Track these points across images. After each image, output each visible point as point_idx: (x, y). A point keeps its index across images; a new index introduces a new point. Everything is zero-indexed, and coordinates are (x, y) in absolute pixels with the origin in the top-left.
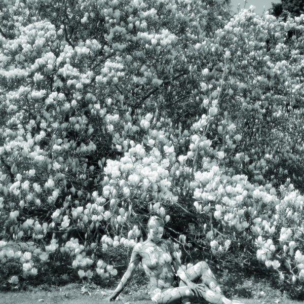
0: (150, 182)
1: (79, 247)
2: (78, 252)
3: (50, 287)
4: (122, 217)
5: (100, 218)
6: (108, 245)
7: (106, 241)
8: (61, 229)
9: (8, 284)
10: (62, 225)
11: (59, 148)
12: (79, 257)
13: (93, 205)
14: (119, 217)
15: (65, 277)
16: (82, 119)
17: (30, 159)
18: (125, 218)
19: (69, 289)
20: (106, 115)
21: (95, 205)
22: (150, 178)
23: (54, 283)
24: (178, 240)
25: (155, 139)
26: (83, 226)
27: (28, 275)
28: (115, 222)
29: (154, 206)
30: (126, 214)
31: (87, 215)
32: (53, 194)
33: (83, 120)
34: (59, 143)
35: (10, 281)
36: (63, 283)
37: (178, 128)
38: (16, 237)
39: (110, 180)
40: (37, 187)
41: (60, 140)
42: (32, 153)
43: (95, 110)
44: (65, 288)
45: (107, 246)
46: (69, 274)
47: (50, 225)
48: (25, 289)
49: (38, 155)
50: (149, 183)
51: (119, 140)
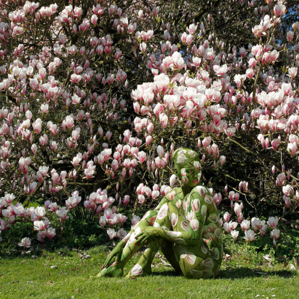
0: (195, 104)
1: (108, 200)
2: (106, 206)
3: (71, 250)
4: (161, 158)
5: (133, 162)
6: (146, 196)
7: (142, 191)
8: (84, 178)
9: (18, 248)
10: (85, 172)
11: (79, 77)
12: (108, 212)
13: (125, 146)
14: (157, 159)
15: (92, 238)
16: (106, 39)
17: (42, 92)
18: (165, 159)
19: (95, 253)
20: (136, 31)
21: (127, 147)
22: (195, 100)
23: (76, 246)
24: (238, 189)
25: (201, 57)
26: (113, 173)
27: (44, 237)
28: (152, 166)
29: (203, 142)
30: (166, 155)
31: (117, 159)
32: (72, 134)
33: (108, 39)
34: (79, 72)
35: (20, 245)
36: (88, 246)
37: (231, 52)
38: (28, 190)
39: (141, 107)
40: (51, 126)
41: (80, 68)
42: (45, 85)
43: (121, 26)
44: (90, 251)
45: (144, 197)
46: (97, 235)
47: (71, 173)
48: (39, 254)
49: (52, 87)
50: (194, 106)
51: (154, 63)
